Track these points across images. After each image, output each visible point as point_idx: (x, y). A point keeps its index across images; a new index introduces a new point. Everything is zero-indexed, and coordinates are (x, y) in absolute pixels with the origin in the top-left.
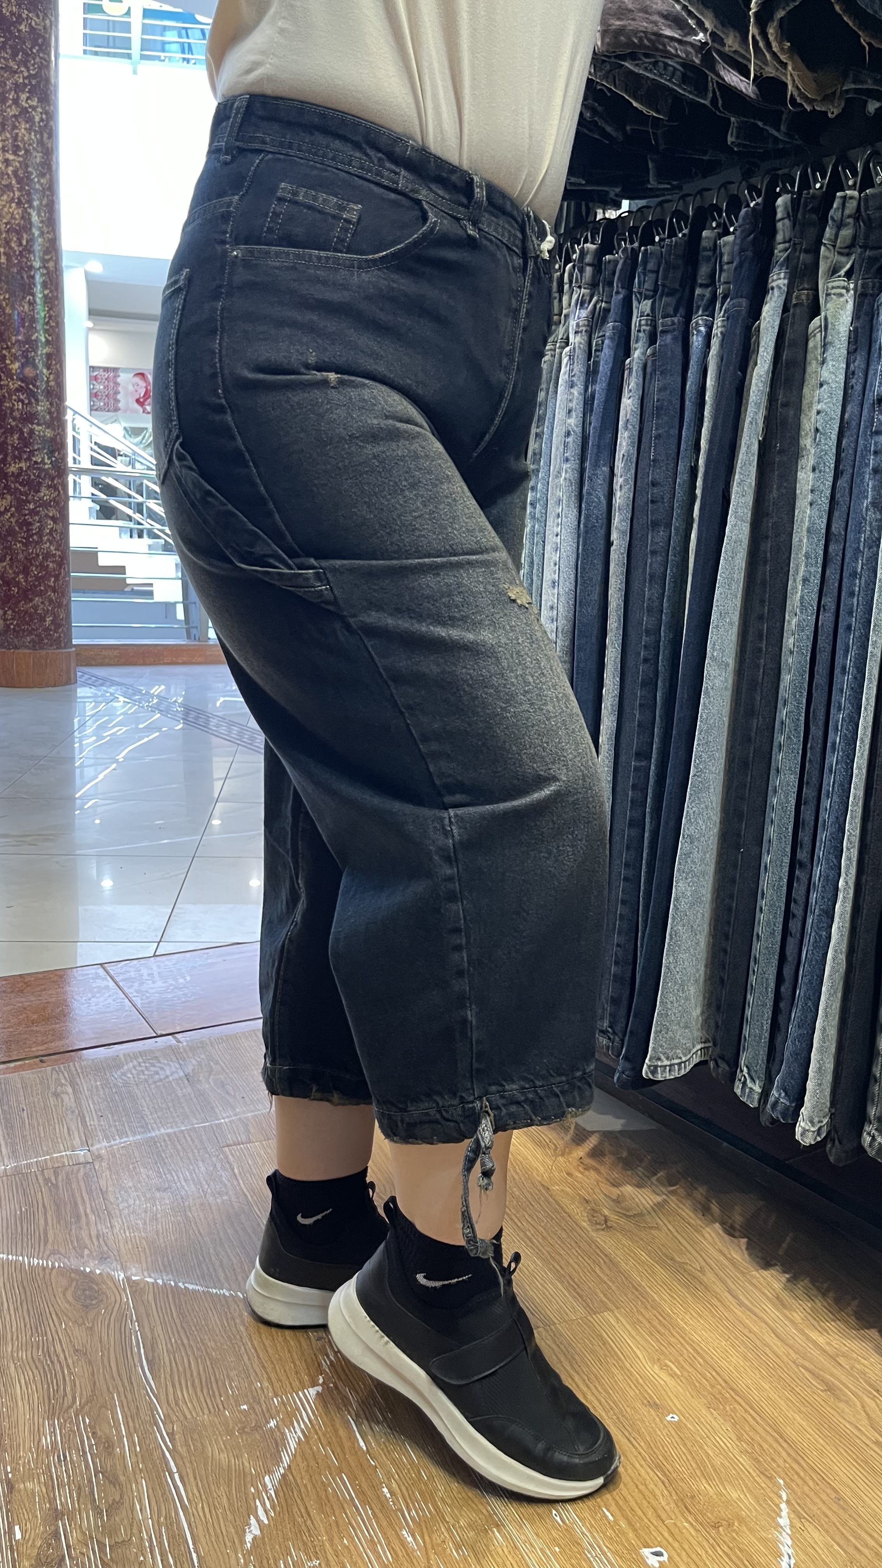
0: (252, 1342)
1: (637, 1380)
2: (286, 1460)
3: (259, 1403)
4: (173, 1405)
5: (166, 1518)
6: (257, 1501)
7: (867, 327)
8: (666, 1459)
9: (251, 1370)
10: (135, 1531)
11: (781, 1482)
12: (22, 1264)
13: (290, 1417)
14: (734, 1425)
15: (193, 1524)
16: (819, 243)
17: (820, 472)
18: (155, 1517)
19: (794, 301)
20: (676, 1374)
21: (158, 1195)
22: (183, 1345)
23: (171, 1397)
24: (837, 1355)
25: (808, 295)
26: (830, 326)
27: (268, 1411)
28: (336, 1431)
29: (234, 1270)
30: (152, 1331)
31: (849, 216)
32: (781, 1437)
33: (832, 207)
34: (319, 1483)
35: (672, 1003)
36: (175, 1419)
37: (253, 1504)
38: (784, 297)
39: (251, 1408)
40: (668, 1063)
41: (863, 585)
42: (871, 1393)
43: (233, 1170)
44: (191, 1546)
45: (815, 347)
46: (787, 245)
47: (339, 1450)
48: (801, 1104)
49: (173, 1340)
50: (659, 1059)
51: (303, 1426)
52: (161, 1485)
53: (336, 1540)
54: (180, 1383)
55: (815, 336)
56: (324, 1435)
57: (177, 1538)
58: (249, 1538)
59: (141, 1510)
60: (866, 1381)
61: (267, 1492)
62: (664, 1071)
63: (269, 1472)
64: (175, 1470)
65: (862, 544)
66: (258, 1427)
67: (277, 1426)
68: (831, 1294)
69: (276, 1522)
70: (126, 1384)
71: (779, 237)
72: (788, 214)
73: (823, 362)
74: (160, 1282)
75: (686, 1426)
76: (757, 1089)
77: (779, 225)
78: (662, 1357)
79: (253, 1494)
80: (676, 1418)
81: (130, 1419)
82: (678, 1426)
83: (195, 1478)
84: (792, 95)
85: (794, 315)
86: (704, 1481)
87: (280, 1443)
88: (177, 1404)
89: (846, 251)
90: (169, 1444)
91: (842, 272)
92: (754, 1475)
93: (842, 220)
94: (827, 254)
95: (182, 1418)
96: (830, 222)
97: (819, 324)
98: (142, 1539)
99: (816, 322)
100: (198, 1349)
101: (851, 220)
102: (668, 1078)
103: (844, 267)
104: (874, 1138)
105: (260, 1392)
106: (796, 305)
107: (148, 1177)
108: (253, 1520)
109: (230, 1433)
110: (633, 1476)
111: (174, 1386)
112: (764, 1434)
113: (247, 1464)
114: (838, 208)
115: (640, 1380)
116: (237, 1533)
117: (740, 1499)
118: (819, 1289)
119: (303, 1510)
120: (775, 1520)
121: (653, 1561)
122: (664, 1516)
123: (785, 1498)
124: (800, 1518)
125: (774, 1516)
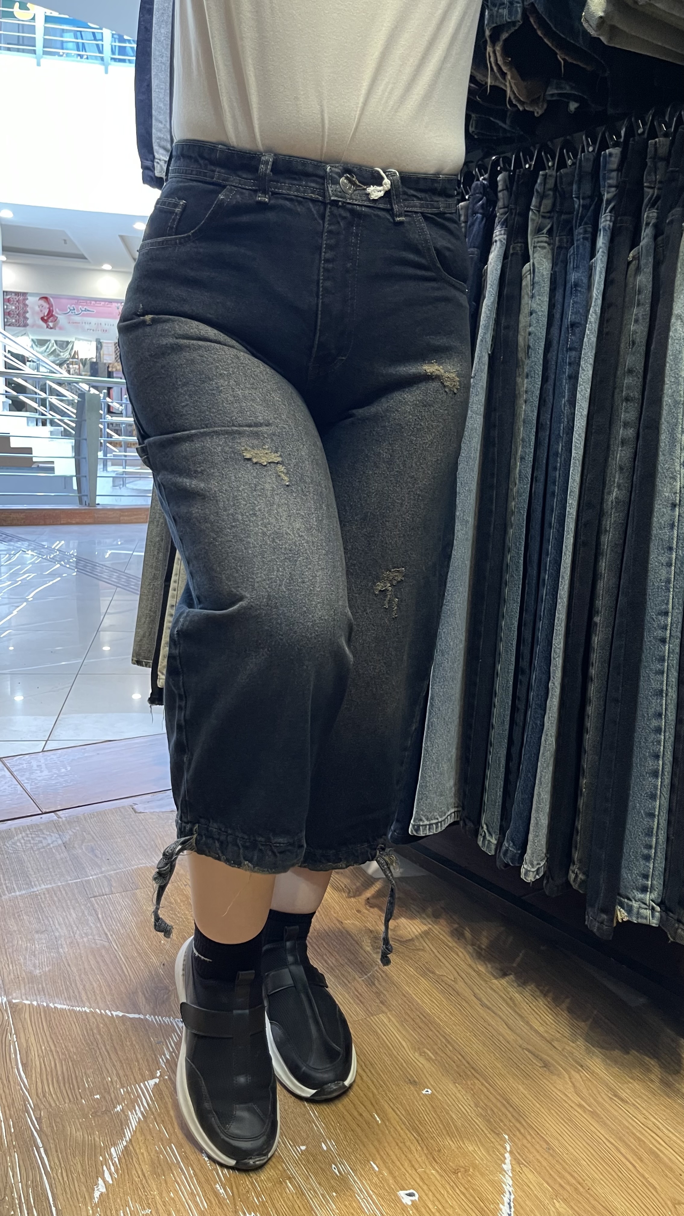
0: (105, 1046)
1: (402, 1065)
2: (128, 1135)
3: (109, 1093)
4: (41, 1096)
5: (32, 1182)
6: (104, 1167)
7: (563, 271)
8: (420, 1123)
9: (104, 1068)
10: (8, 1193)
11: (507, 1137)
13: (133, 1103)
14: (473, 1095)
15: (54, 1186)
16: (529, 209)
17: (532, 377)
18: (24, 1182)
19: (511, 251)
20: (431, 1058)
21: (37, 936)
22: (51, 1051)
23: (40, 1091)
24: (553, 1040)
25: (521, 247)
26: (536, 270)
27: (116, 1098)
28: (168, 1112)
29: (94, 992)
30: (27, 1041)
31: (550, 189)
32: (508, 1103)
33: (536, 182)
34: (154, 1151)
35: (429, 778)
36: (42, 1107)
37: (101, 1170)
38: (504, 248)
39: (103, 1097)
40: (428, 823)
41: (563, 462)
42: (576, 1068)
43: (97, 915)
44: (52, 1202)
45: (527, 285)
46: (506, 209)
47: (170, 1126)
48: (524, 851)
49: (43, 1048)
50: (421, 820)
51: (142, 1109)
52: (29, 1157)
53: (165, 1194)
54: (47, 1080)
55: (526, 277)
56: (159, 1115)
57: (40, 1196)
58: (97, 1194)
59: (13, 1176)
60: (573, 1059)
61: (112, 1160)
62: (424, 830)
63: (114, 1144)
64: (41, 1145)
65: (561, 431)
66: (107, 1111)
67: (122, 1110)
68: (551, 994)
69: (119, 1182)
70: (5, 1082)
71: (500, 204)
72: (507, 186)
73: (533, 297)
74: (35, 1003)
75: (437, 1097)
76: (494, 841)
77: (500, 195)
78: (421, 1047)
79: (101, 1162)
80: (430, 1092)
81: (6, 1108)
82: (431, 1097)
83: (57, 1151)
84: (510, 98)
85: (511, 261)
86: (448, 1138)
87: (124, 1122)
88: (44, 1096)
89: (548, 215)
90: (37, 1126)
91: (545, 231)
92: (486, 1132)
93: (544, 192)
94: (534, 217)
95: (48, 1106)
96: (535, 193)
97: (528, 268)
98: (13, 1198)
99: (527, 266)
100: (62, 1054)
101: (551, 193)
102: (428, 834)
103: (546, 226)
104: (577, 876)
105: (109, 1084)
106: (512, 254)
107: (30, 922)
108: (100, 1181)
109: (85, 1116)
110: (395, 1136)
111: (42, 1082)
112: (494, 1100)
113: (97, 1139)
114: (541, 183)
115: (404, 1064)
116: (87, 1191)
117: (475, 1151)
118: (541, 991)
119: (140, 1173)
120: (500, 1166)
121: (407, 1200)
122: (417, 1166)
123: (508, 1148)
124: (519, 1163)
125: (499, 1162)
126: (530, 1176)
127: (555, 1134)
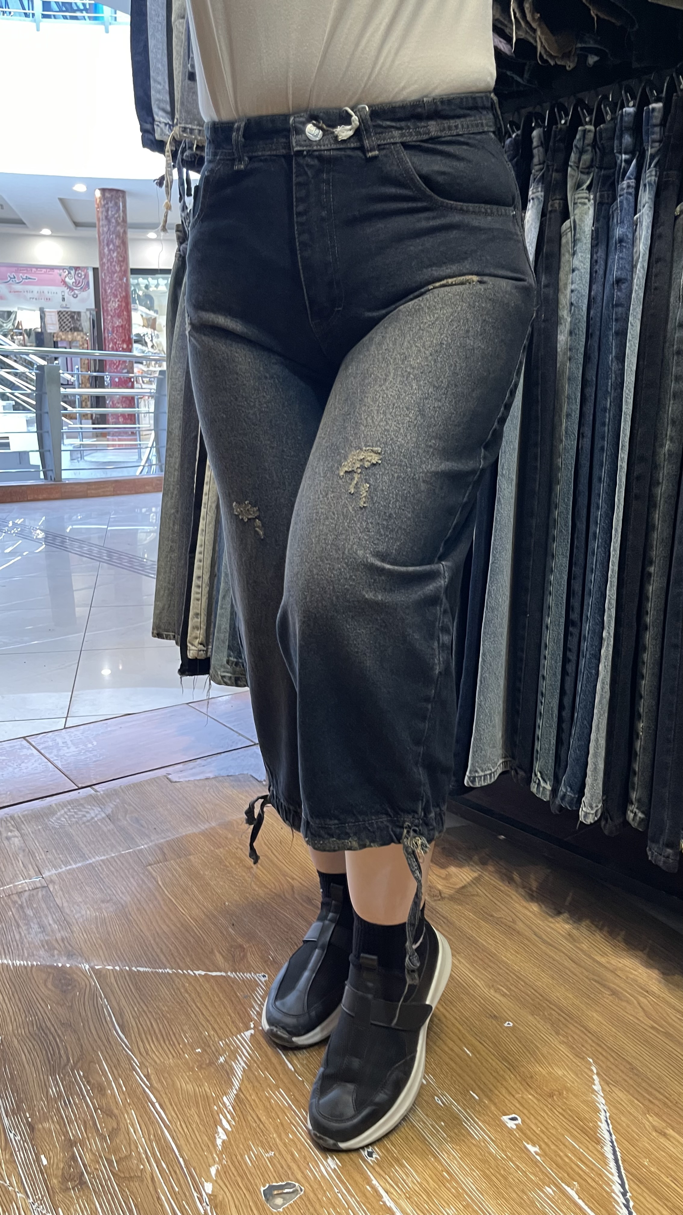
0: (195, 1004)
1: (480, 1001)
2: (236, 1084)
3: (209, 1046)
4: (145, 1054)
5: (155, 1136)
6: (221, 1115)
7: (605, 227)
8: (509, 1053)
9: (199, 1024)
10: (133, 1147)
11: (591, 1060)
12: (8, 966)
13: (234, 1054)
14: (552, 1025)
15: (176, 1138)
16: (566, 164)
17: (576, 335)
18: (146, 1137)
19: (550, 209)
20: (506, 994)
21: (103, 905)
22: (144, 1011)
23: (142, 1050)
24: (616, 970)
25: (559, 203)
26: (578, 227)
27: (217, 1051)
28: (270, 1060)
29: (172, 954)
30: (118, 1004)
31: (588, 145)
32: (586, 1029)
33: (575, 137)
34: (264, 1097)
35: (484, 730)
36: (148, 1064)
37: (217, 1118)
38: (541, 206)
39: (204, 1050)
40: (483, 774)
41: (611, 417)
42: (643, 994)
43: (157, 882)
44: (177, 1154)
45: (567, 242)
46: (541, 166)
47: (274, 1072)
48: (583, 794)
49: (136, 1009)
50: (476, 771)
51: (244, 1059)
52: (146, 1112)
53: (283, 1136)
54: (147, 1039)
55: (566, 234)
56: (261, 1063)
57: (165, 1149)
58: (219, 1142)
59: (135, 1132)
60: (638, 986)
61: (226, 1109)
62: (480, 780)
63: (226, 1094)
64: (154, 1100)
66: (211, 1063)
67: (226, 1061)
68: (606, 929)
69: (237, 1129)
70: (106, 1043)
71: (536, 160)
72: (542, 142)
73: (574, 254)
74: (117, 968)
75: (519, 1029)
76: (549, 787)
77: (535, 151)
78: (495, 984)
79: (217, 1111)
80: (511, 1024)
81: (114, 1069)
82: (513, 1029)
83: (171, 1105)
84: (540, 53)
85: (550, 218)
86: (537, 1065)
87: (229, 1072)
88: (147, 1054)
89: (587, 170)
90: (147, 1083)
91: (585, 187)
92: (571, 1057)
93: (583, 148)
94: (573, 173)
95: (153, 1063)
96: (574, 149)
97: (569, 225)
98: (139, 1153)
99: (567, 224)
100: (156, 1013)
101: (589, 148)
102: (483, 784)
103: (586, 182)
104: (635, 814)
105: (208, 1038)
106: (551, 212)
107: (93, 893)
108: (220, 1129)
109: (192, 1069)
110: (487, 1066)
111: (142, 1041)
112: (573, 1028)
113: (208, 1090)
114: (580, 139)
115: (482, 1001)
116: (209, 1139)
117: (564, 1075)
118: (597, 926)
119: (256, 1118)
120: (590, 1087)
121: (511, 1124)
122: (514, 1093)
123: (595, 1071)
124: (608, 1084)
125: (590, 1084)
126: (620, 1094)
127: (634, 1054)
